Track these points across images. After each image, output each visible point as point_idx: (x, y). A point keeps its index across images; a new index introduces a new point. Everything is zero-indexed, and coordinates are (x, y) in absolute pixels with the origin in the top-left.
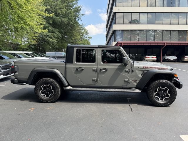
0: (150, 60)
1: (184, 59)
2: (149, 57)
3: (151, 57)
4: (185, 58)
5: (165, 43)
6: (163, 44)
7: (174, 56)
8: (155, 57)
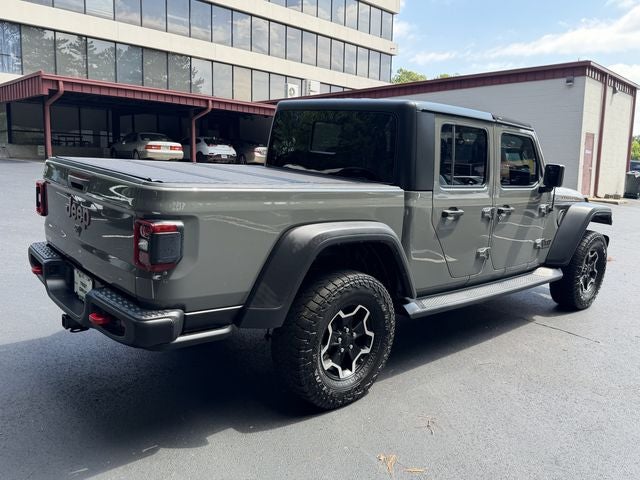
0: (165, 157)
1: (254, 157)
2: (159, 147)
3: (167, 147)
4: (257, 154)
5: (207, 101)
6: (203, 105)
7: (227, 147)
8: (179, 145)
